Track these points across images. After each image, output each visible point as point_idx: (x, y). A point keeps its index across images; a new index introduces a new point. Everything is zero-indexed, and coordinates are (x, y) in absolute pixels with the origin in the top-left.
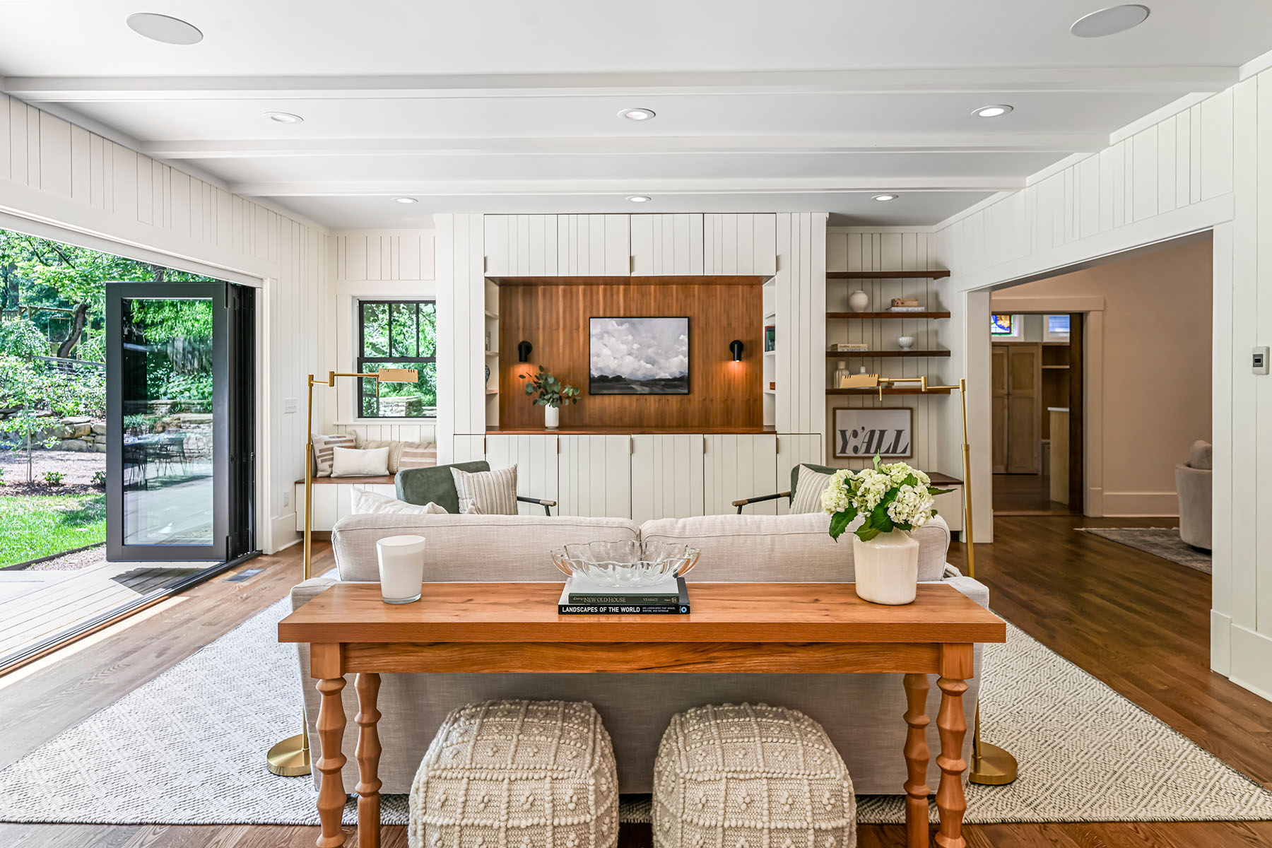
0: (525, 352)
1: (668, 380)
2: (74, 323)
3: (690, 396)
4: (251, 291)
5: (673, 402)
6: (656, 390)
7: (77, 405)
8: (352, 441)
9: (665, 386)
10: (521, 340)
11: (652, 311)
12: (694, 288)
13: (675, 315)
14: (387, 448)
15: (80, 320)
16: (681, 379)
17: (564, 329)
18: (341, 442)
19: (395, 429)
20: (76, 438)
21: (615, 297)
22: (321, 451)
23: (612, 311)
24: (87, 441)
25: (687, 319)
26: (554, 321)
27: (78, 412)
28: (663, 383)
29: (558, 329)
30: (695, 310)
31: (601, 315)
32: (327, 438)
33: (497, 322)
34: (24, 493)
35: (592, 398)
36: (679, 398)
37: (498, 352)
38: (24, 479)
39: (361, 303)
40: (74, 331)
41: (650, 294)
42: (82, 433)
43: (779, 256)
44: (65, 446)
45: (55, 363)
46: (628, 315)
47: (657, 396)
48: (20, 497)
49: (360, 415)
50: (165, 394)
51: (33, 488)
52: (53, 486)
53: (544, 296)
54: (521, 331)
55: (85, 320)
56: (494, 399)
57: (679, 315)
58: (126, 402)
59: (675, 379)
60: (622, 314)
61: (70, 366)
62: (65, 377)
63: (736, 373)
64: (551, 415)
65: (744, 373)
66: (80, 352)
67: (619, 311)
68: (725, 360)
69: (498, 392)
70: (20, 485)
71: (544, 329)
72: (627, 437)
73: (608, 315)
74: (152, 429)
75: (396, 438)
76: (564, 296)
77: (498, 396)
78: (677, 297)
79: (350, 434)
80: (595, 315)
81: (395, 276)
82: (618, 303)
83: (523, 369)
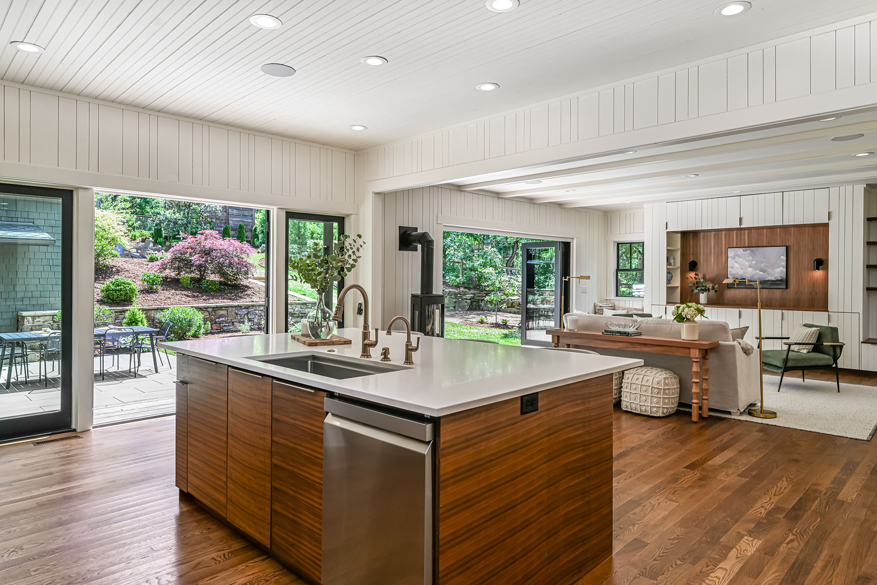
0: (693, 266)
1: (773, 281)
2: (513, 248)
3: (788, 290)
4: (569, 243)
5: (777, 294)
6: (766, 286)
7: (514, 291)
8: (612, 307)
9: (772, 284)
10: (691, 260)
11: (765, 243)
12: (791, 230)
13: (778, 245)
14: (626, 310)
15: (515, 247)
16: (781, 280)
17: (714, 254)
18: (607, 307)
19: (631, 302)
20: (513, 307)
21: (743, 236)
22: (598, 310)
23: (741, 244)
24: (517, 309)
25: (785, 247)
26: (709, 250)
27: (514, 295)
28: (770, 282)
29: (711, 254)
30: (791, 242)
31: (735, 246)
32: (601, 305)
33: (680, 251)
34: (493, 327)
35: (729, 290)
36: (781, 291)
37: (679, 266)
38: (494, 322)
39: (618, 244)
40: (513, 253)
41: (763, 234)
42: (515, 304)
43: (831, 212)
44: (509, 311)
45: (505, 270)
46: (750, 246)
47: (767, 290)
48: (493, 329)
49: (617, 295)
50: (548, 285)
51: (497, 325)
52: (505, 325)
53: (704, 238)
54: (691, 256)
55: (518, 246)
56: (677, 290)
57: (781, 245)
58: (528, 289)
59: (777, 280)
60: (746, 245)
61: (511, 271)
62: (509, 277)
63: (818, 277)
64: (703, 297)
65: (824, 277)
66: (515, 264)
67: (745, 243)
68: (811, 270)
69: (679, 286)
70: (493, 324)
71: (703, 254)
72: (737, 310)
73: (738, 246)
74: (542, 302)
75: (631, 306)
76: (714, 237)
77: (679, 289)
78: (780, 235)
79: (612, 304)
80: (731, 246)
81: (632, 232)
82: (744, 239)
83: (692, 275)
